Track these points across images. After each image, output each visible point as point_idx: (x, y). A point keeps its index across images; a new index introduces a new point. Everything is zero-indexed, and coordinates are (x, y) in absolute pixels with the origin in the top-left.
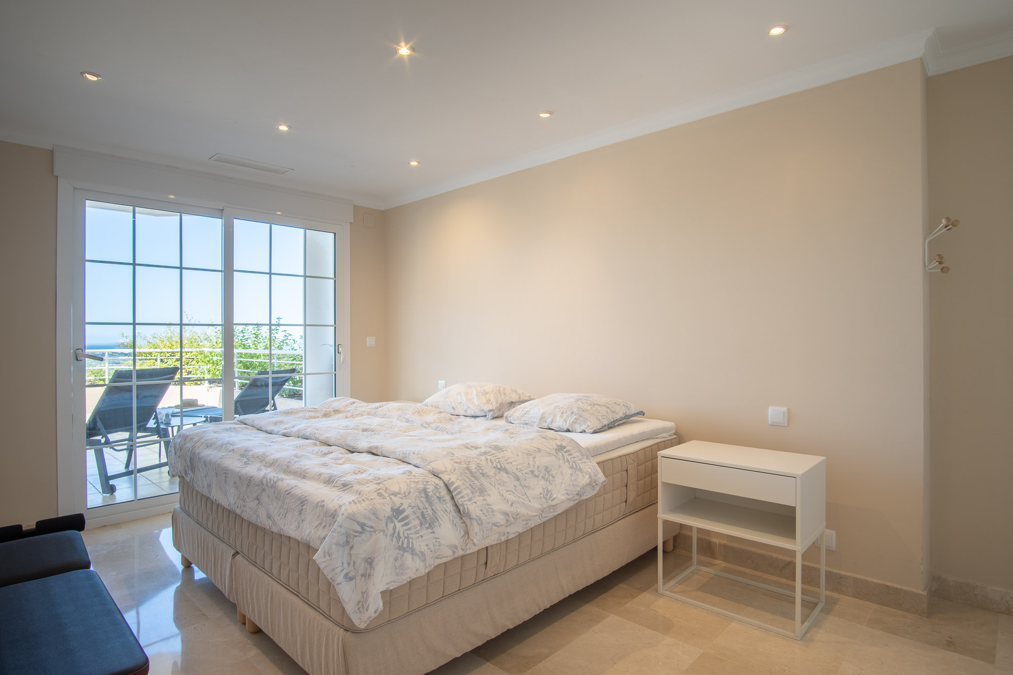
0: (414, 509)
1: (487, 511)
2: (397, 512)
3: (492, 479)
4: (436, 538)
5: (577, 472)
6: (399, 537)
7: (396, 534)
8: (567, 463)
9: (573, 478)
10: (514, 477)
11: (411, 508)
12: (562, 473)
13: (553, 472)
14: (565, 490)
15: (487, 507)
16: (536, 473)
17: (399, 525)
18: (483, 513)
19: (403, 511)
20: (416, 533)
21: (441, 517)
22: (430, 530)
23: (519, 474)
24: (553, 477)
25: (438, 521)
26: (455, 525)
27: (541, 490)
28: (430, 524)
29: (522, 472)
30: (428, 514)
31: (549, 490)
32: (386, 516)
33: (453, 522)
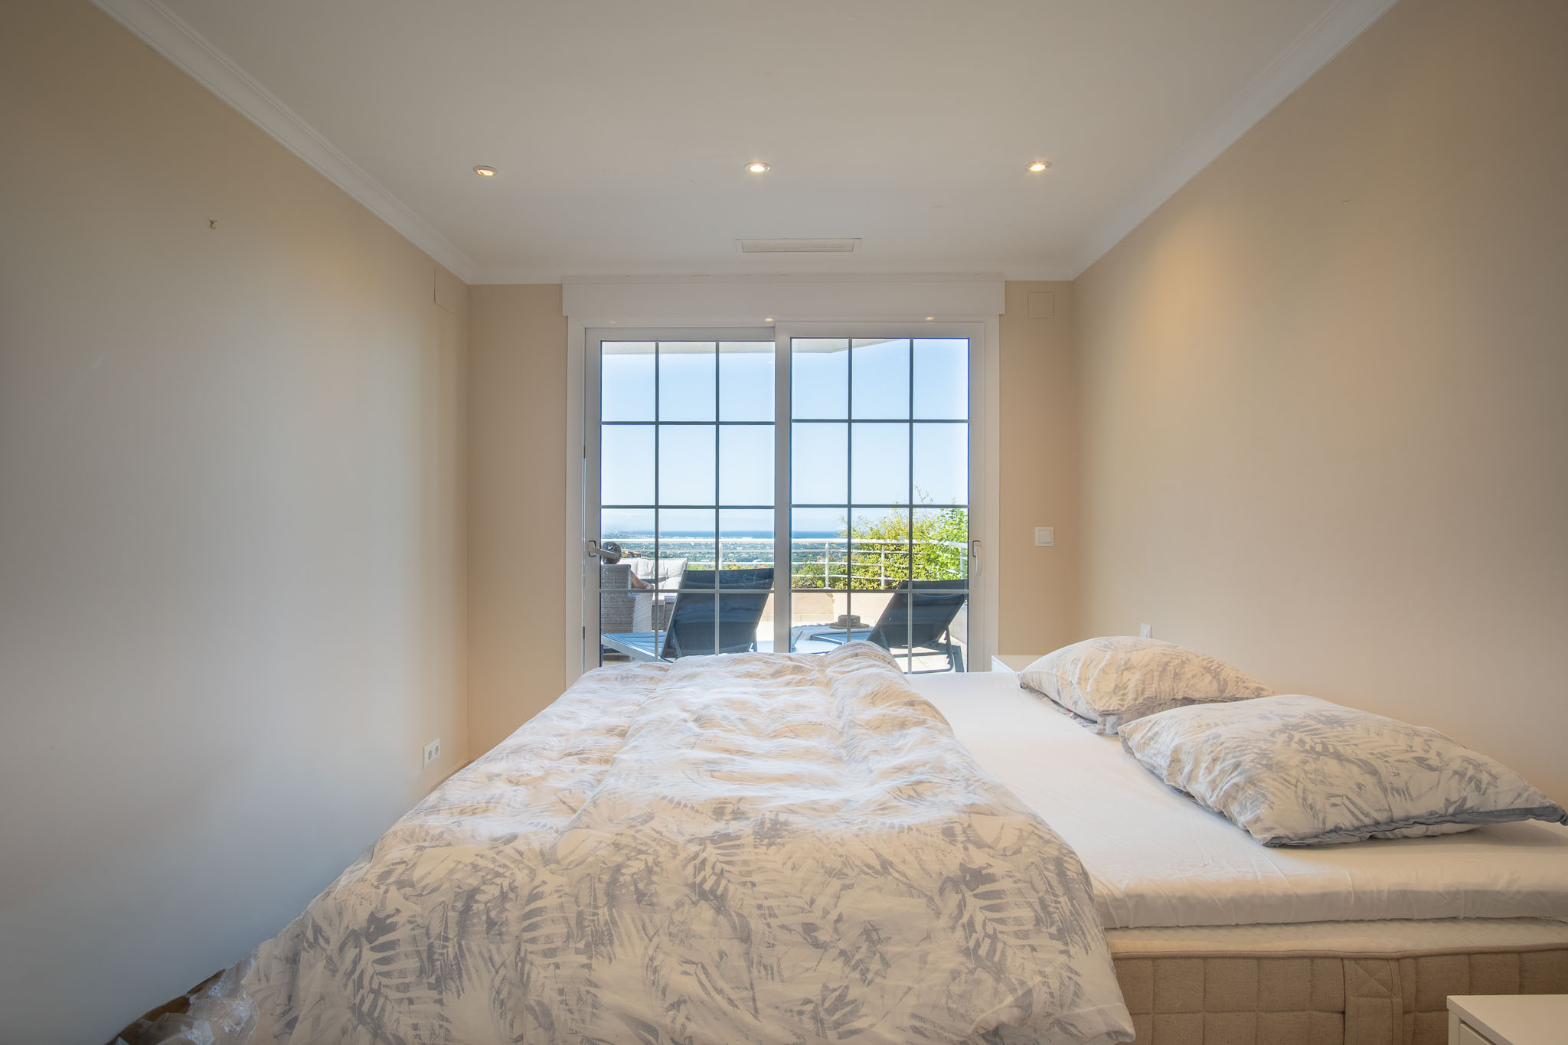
0: (418, 931)
1: (580, 999)
2: (378, 925)
3: (657, 917)
4: (442, 1018)
5: (981, 974)
6: (359, 985)
7: (356, 976)
8: (959, 933)
9: (955, 989)
10: (734, 928)
11: (411, 926)
12: (923, 959)
13: (891, 949)
14: (914, 1016)
15: (583, 989)
16: (824, 936)
17: (368, 956)
18: (564, 1002)
19: (392, 928)
20: (398, 988)
21: (472, 970)
22: (434, 994)
23: (757, 925)
24: (884, 961)
25: (460, 977)
26: (502, 1003)
27: (813, 991)
28: (438, 980)
29: (771, 921)
30: (442, 954)
31: (849, 998)
32: (351, 928)
33: (498, 993)
